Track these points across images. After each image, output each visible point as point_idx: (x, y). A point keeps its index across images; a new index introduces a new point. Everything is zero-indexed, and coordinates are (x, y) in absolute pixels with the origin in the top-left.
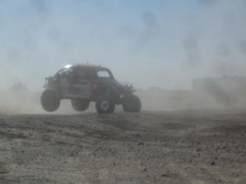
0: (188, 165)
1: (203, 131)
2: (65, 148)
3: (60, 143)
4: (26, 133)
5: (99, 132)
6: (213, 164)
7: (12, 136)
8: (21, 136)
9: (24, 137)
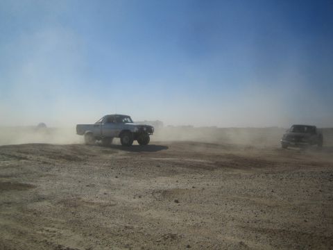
0: (104, 178)
1: (121, 155)
2: (46, 166)
3: (45, 163)
4: (28, 156)
5: (67, 156)
6: (117, 177)
7: (21, 158)
8: (25, 158)
9: (27, 159)
